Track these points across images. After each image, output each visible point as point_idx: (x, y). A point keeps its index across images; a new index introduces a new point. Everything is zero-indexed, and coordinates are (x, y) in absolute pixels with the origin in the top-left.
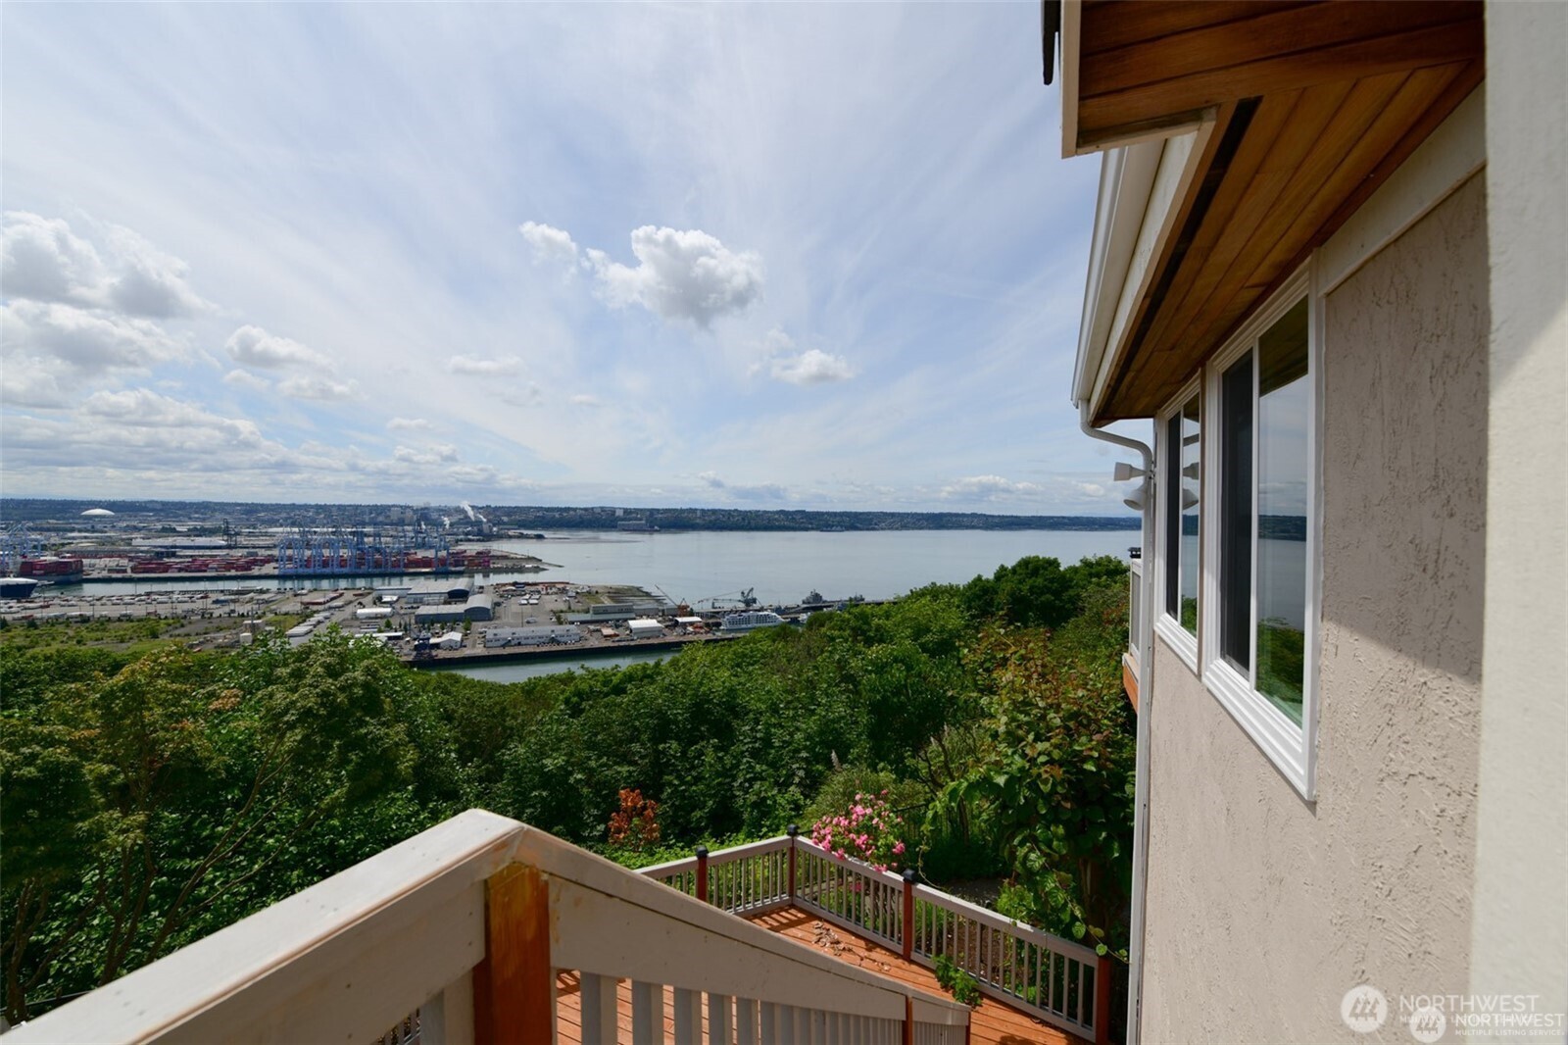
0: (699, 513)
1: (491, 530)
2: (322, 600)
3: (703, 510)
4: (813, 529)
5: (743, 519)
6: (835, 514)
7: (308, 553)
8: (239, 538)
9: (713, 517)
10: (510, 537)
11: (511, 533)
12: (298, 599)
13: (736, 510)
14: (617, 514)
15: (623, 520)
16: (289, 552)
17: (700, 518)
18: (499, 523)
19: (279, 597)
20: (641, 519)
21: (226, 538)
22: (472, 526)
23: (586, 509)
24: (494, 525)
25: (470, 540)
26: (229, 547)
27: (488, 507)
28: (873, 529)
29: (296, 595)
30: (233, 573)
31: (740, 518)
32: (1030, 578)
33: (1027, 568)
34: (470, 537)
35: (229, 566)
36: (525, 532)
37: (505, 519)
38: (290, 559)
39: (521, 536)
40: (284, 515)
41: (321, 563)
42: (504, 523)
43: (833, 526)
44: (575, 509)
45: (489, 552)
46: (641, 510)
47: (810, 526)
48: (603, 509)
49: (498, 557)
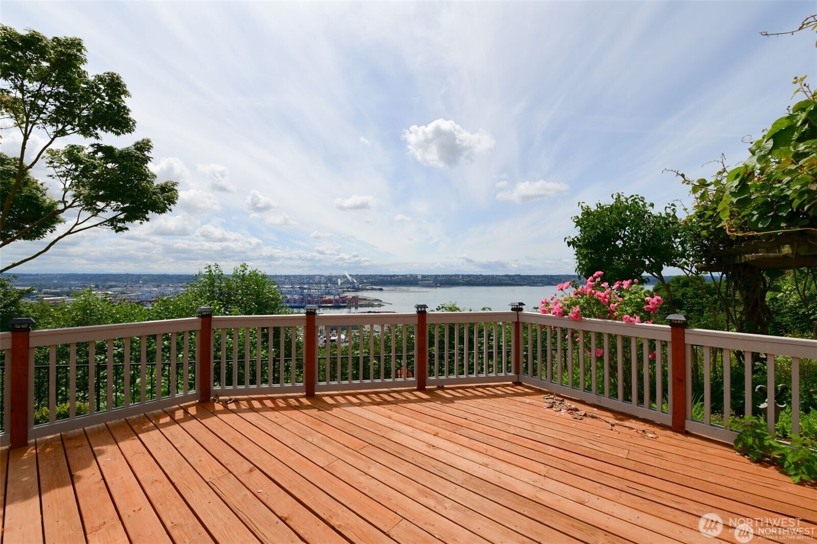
0: (460, 277)
1: (359, 286)
3: (463, 275)
4: (525, 285)
5: (485, 279)
6: (538, 276)
9: (468, 279)
10: (367, 290)
11: (368, 287)
13: (481, 275)
14: (418, 278)
15: (421, 281)
18: (362, 283)
20: (430, 280)
22: (350, 284)
23: (403, 276)
24: (360, 284)
25: (349, 291)
27: (357, 275)
31: (483, 279)
34: (349, 289)
36: (374, 287)
37: (365, 281)
39: (372, 289)
42: (365, 283)
43: (537, 283)
44: (398, 276)
45: (358, 297)
46: (431, 276)
47: (523, 283)
48: (411, 275)
49: (362, 299)
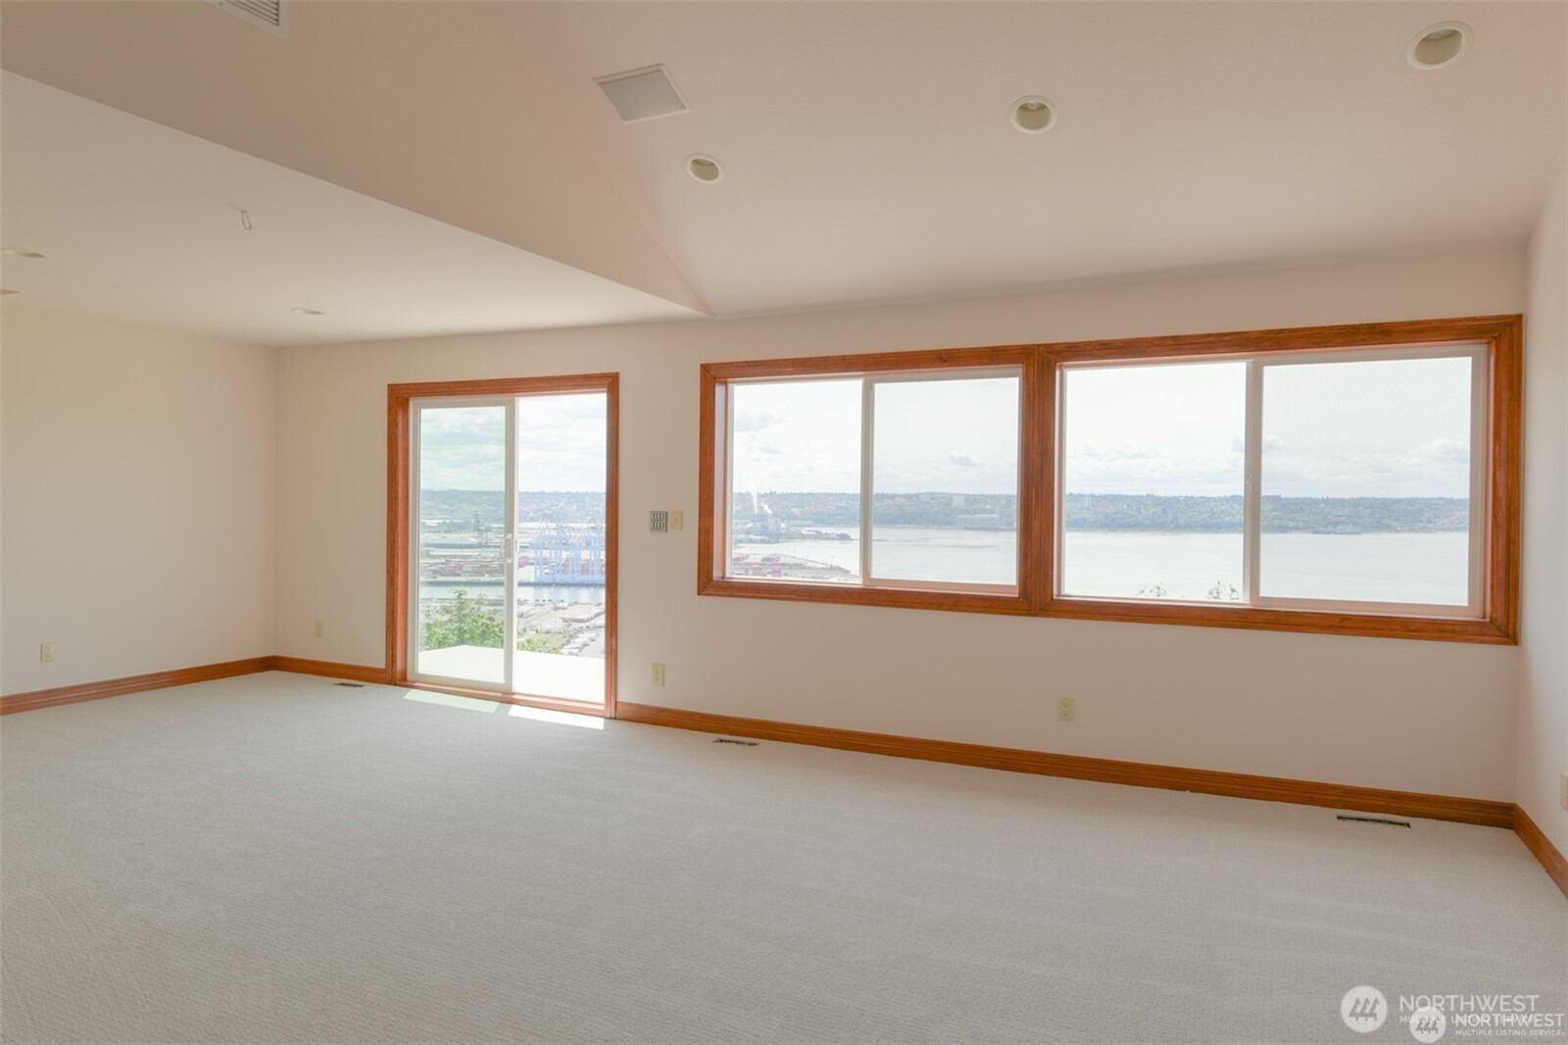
0: (1086, 503)
1: (778, 527)
2: (585, 617)
3: (1092, 496)
4: (1296, 529)
5: (1164, 511)
6: (1342, 503)
7: (565, 554)
8: (491, 535)
9: (1110, 510)
10: (804, 537)
11: (805, 531)
12: (560, 613)
13: (1150, 497)
14: (954, 504)
15: (966, 512)
16: (546, 553)
17: (1088, 509)
18: (789, 517)
19: (539, 609)
20: (992, 512)
21: (476, 535)
22: (753, 521)
23: (908, 497)
24: (783, 519)
25: (751, 541)
26: (480, 546)
27: (772, 494)
28: (1423, 530)
29: (556, 609)
30: (487, 578)
31: (1159, 509)
34: (752, 536)
35: (483, 569)
36: (824, 530)
37: (796, 511)
38: (546, 562)
39: (819, 536)
40: (534, 506)
41: (580, 568)
42: (796, 518)
43: (1338, 523)
44: (892, 497)
45: (779, 558)
46: (993, 497)
47: (1291, 524)
48: (933, 496)
49: (791, 566)
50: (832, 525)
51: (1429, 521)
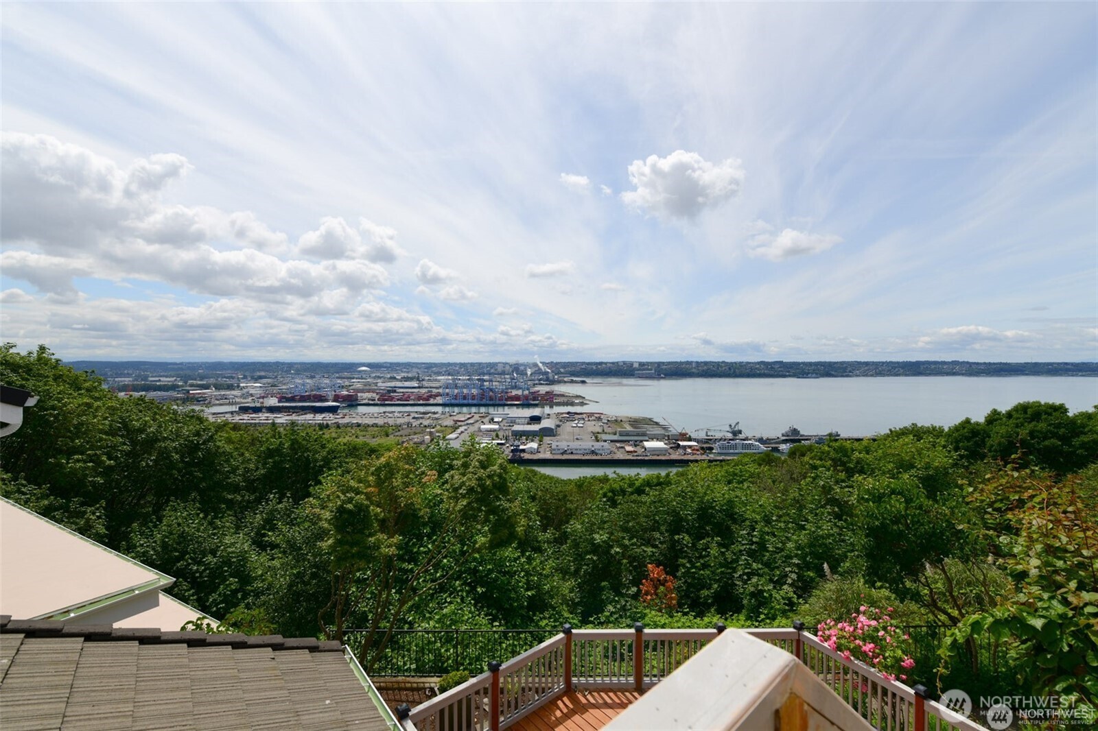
0: (694, 365)
1: (554, 377)
2: (463, 419)
3: (697, 362)
4: (790, 376)
5: (730, 369)
6: (810, 364)
7: (456, 391)
8: (424, 383)
9: (705, 368)
10: (565, 382)
11: (566, 379)
12: (452, 418)
13: (723, 362)
14: (634, 366)
15: (639, 370)
16: (447, 391)
17: (695, 368)
18: (559, 373)
19: (443, 416)
20: (651, 370)
21: (418, 382)
22: (542, 375)
23: (613, 363)
24: (556, 374)
25: (541, 384)
26: (419, 387)
27: (552, 362)
28: (847, 376)
29: (451, 416)
30: (421, 402)
31: (727, 368)
32: (1030, 422)
33: (1026, 412)
34: (542, 382)
35: (420, 398)
36: (574, 379)
37: (562, 370)
38: (448, 394)
39: (572, 382)
40: (444, 369)
41: (463, 397)
42: (562, 373)
43: (809, 373)
44: (606, 363)
45: (553, 392)
46: (651, 363)
47: (788, 374)
48: (624, 363)
49: (558, 395)
50: (578, 376)
51: (850, 372)
